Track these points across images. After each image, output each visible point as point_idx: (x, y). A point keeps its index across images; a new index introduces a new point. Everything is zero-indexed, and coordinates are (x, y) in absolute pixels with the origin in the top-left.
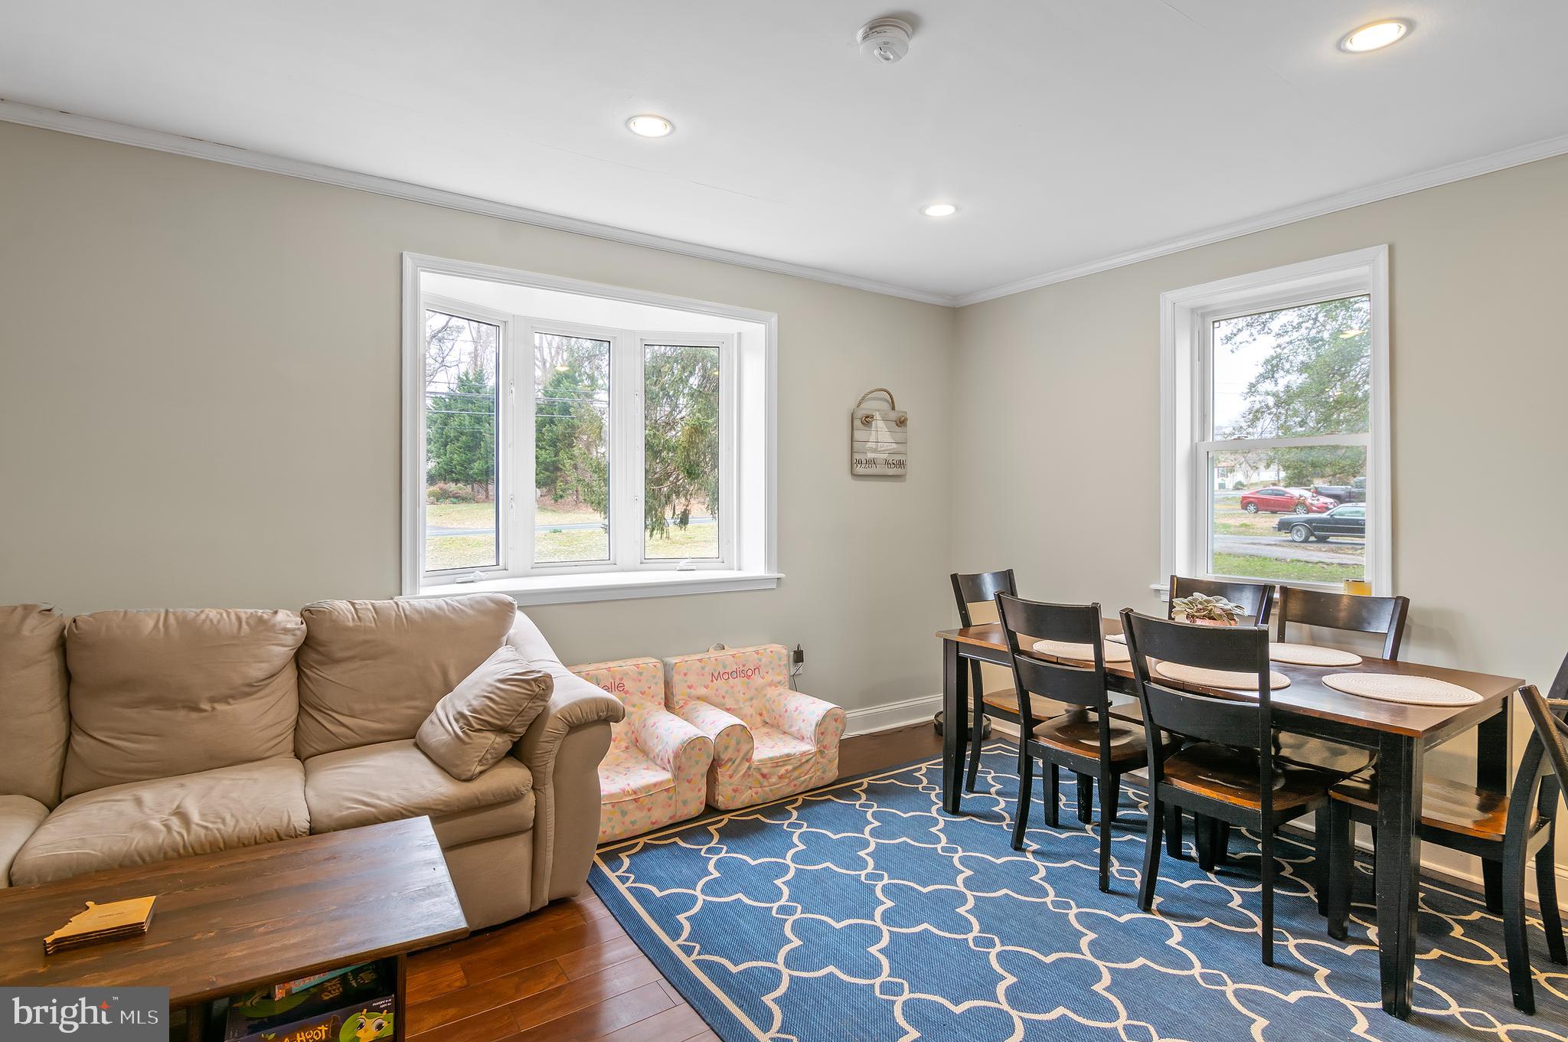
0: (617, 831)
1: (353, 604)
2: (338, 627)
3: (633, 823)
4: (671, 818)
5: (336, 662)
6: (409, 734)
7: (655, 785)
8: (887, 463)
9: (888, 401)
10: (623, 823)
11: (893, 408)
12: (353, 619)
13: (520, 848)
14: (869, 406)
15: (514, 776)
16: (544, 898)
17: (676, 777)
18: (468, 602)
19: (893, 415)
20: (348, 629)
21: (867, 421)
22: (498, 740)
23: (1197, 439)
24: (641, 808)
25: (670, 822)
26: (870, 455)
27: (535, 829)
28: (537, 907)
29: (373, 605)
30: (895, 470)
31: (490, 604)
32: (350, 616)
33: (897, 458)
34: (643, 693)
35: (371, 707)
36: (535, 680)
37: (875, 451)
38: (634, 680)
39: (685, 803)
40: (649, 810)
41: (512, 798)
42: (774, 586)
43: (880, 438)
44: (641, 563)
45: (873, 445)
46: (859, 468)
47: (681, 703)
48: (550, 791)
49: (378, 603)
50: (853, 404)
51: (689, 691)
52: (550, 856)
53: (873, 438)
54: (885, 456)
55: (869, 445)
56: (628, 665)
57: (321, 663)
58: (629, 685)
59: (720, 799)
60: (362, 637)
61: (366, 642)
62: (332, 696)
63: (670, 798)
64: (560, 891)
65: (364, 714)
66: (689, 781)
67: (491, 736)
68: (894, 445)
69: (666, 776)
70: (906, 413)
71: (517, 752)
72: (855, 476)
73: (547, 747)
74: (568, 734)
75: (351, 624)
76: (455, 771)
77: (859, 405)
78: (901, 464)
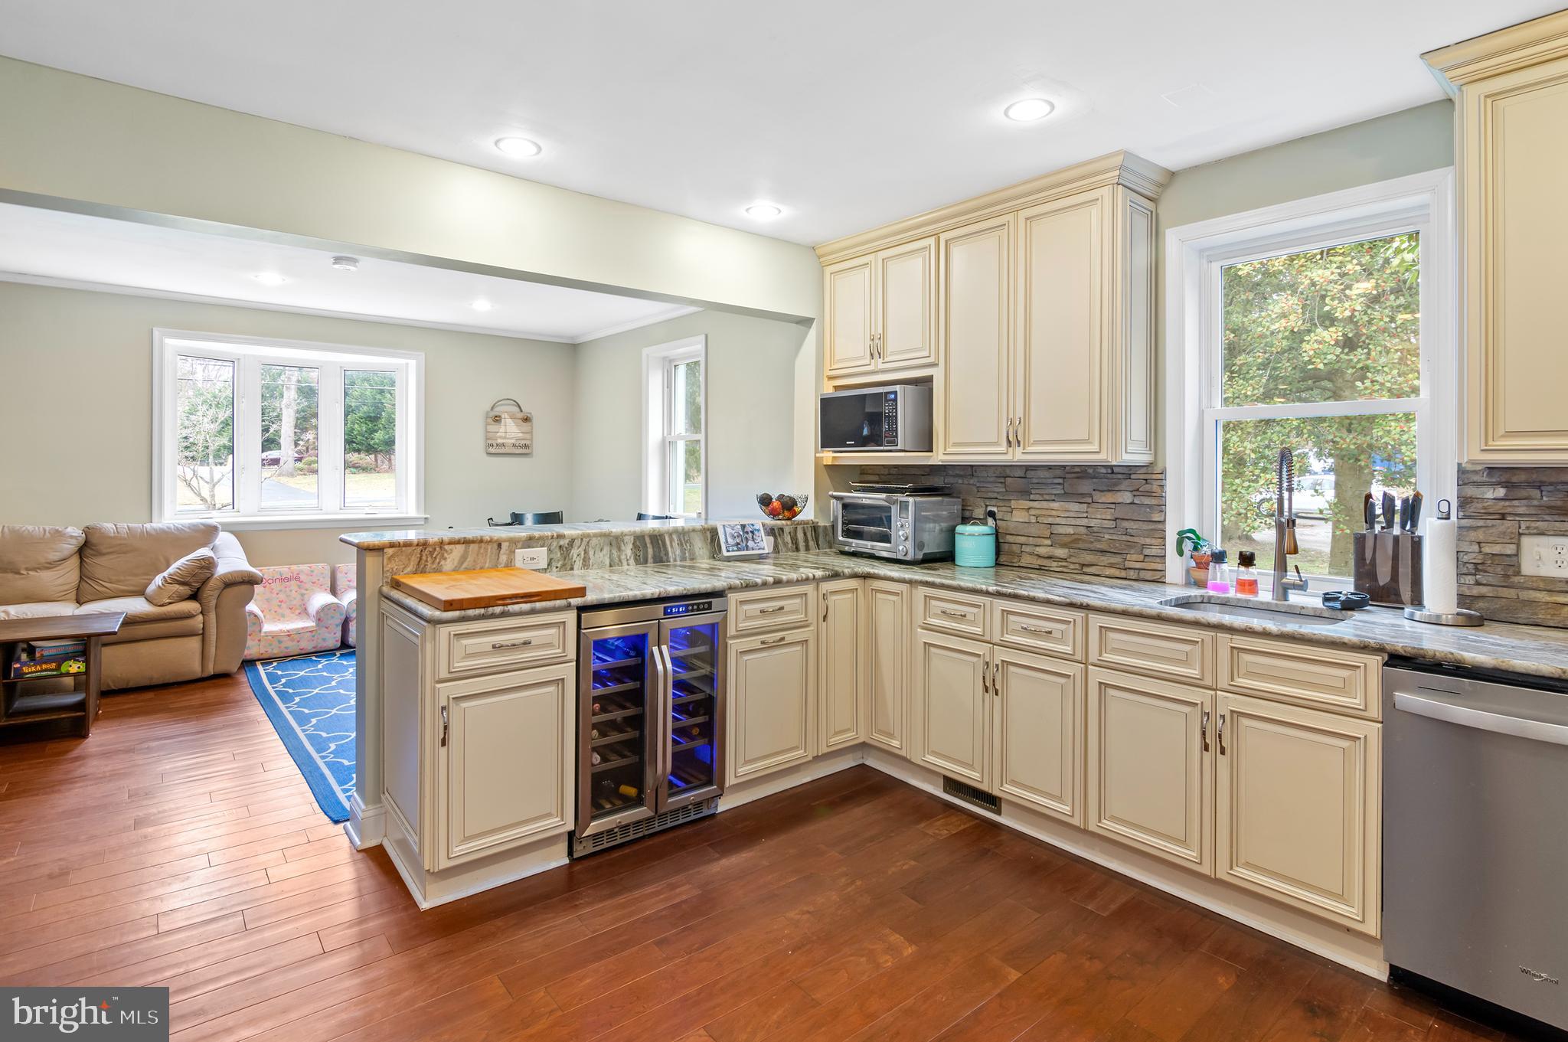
0: (275, 651)
1: (115, 525)
2: (104, 536)
3: (286, 648)
4: (314, 648)
5: (104, 554)
6: (140, 592)
7: (303, 628)
8: (514, 446)
9: (514, 405)
10: (280, 647)
11: (521, 411)
12: (114, 533)
13: (194, 643)
14: (498, 410)
15: (192, 606)
16: (211, 670)
17: (317, 625)
18: (187, 525)
19: (520, 415)
20: (111, 537)
21: (497, 419)
22: (181, 588)
23: (665, 435)
24: (293, 640)
25: (313, 650)
26: (500, 441)
27: (203, 634)
28: (206, 675)
29: (128, 526)
30: (523, 450)
31: (203, 527)
32: (112, 531)
33: (523, 442)
34: (313, 583)
35: (122, 578)
36: (203, 559)
37: (505, 438)
38: (307, 575)
39: (324, 640)
40: (298, 642)
41: (189, 616)
42: (423, 523)
43: (510, 431)
44: (341, 509)
45: (503, 435)
46: (494, 449)
47: (343, 590)
48: (212, 616)
49: (130, 525)
50: (488, 408)
51: (348, 583)
52: (213, 650)
53: (502, 429)
54: (513, 441)
55: (498, 434)
56: (305, 567)
57: (95, 555)
58: (303, 577)
59: (350, 639)
60: (119, 542)
61: (120, 545)
62: (99, 572)
63: (313, 636)
64: (222, 668)
65: (118, 582)
66: (327, 628)
67: (177, 586)
68: (521, 435)
69: (314, 624)
70: (530, 413)
71: (194, 597)
72: (489, 454)
73: (210, 593)
74: (224, 588)
75: (112, 535)
76: (155, 602)
77: (492, 409)
78: (526, 446)
